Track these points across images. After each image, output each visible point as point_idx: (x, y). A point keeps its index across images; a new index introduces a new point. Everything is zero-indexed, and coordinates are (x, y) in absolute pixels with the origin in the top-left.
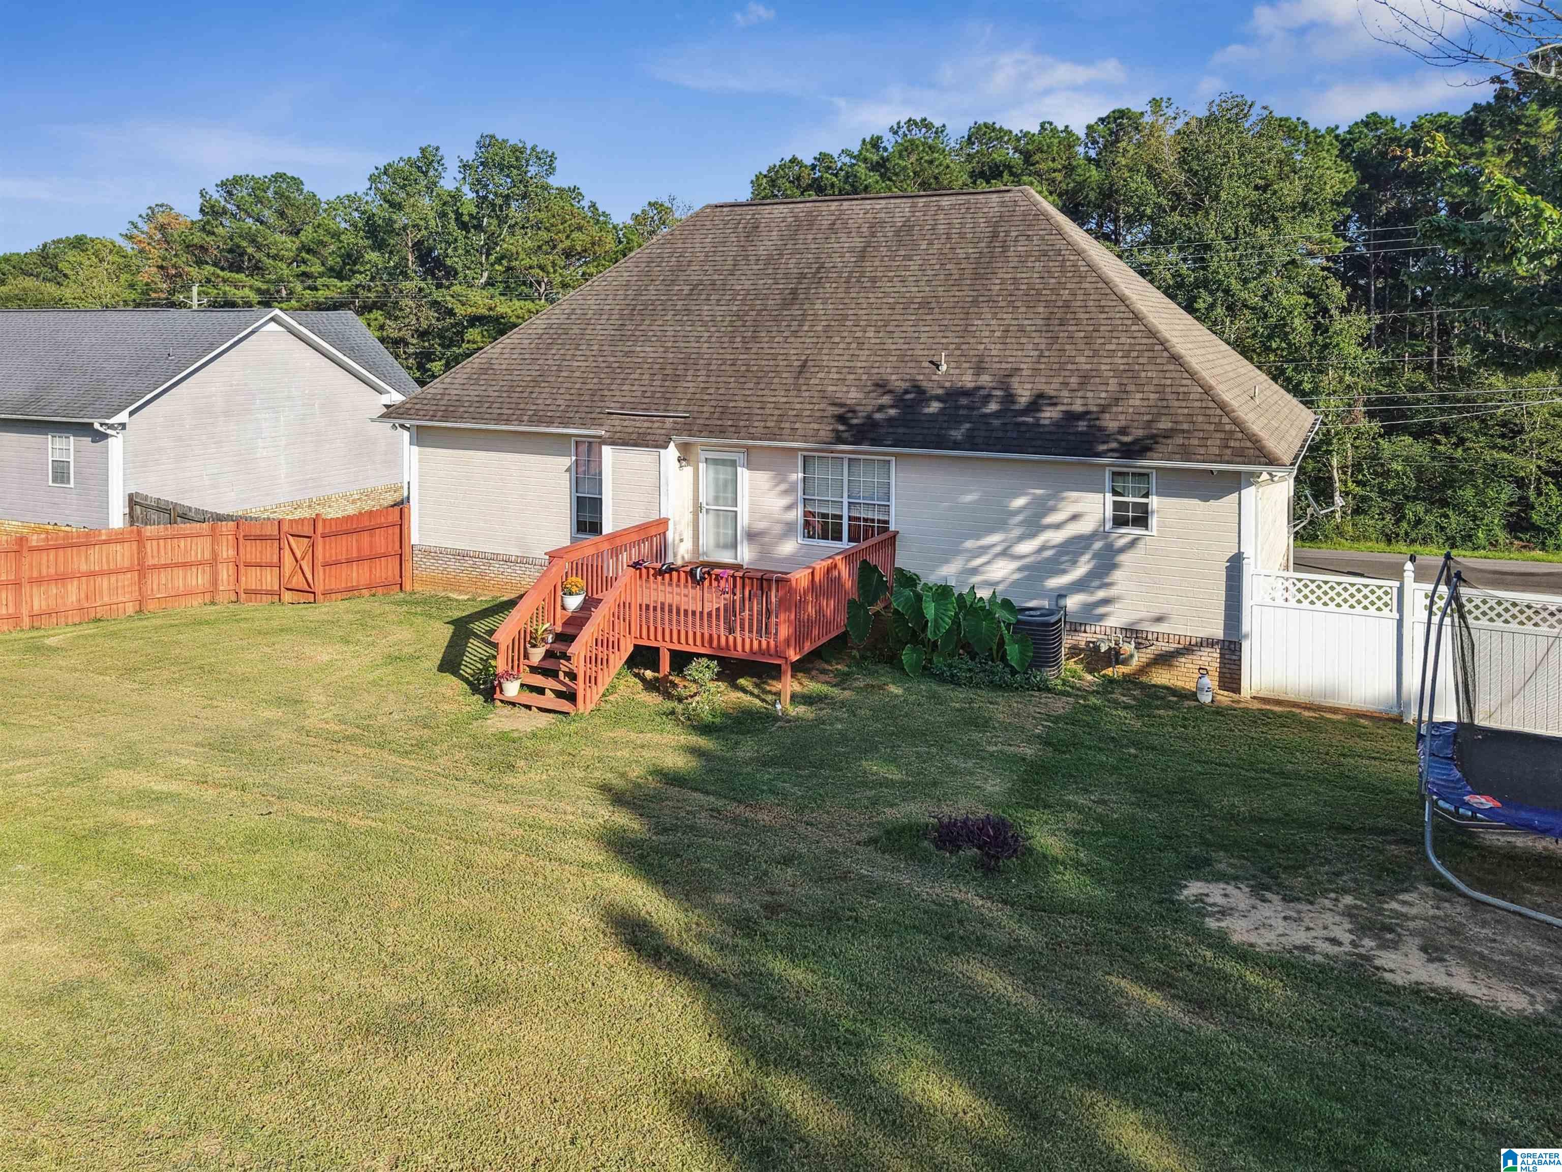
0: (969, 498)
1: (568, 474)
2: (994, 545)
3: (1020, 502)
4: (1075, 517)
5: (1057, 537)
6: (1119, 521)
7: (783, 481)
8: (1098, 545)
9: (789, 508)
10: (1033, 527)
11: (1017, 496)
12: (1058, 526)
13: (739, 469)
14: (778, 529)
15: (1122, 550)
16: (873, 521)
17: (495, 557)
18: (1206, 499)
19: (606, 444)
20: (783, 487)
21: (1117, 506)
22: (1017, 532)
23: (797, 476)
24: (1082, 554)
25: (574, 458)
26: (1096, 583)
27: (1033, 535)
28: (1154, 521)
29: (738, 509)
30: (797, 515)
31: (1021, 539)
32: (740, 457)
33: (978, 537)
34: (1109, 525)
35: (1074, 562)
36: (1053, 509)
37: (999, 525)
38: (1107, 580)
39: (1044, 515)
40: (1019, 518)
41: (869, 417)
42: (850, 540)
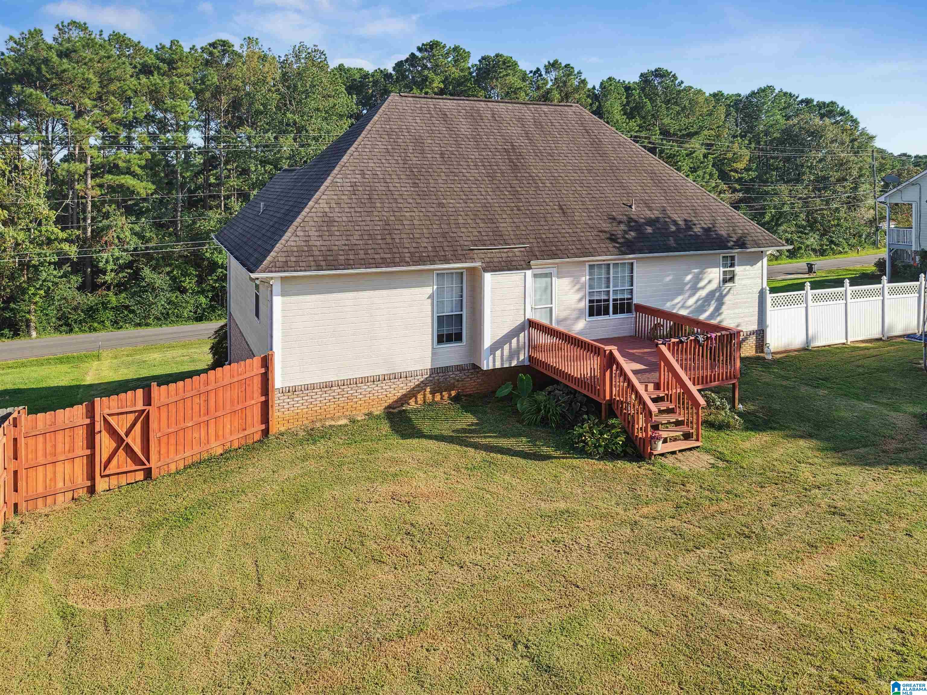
0: (668, 279)
1: (430, 301)
2: (679, 303)
3: (689, 277)
4: (710, 282)
5: (703, 293)
6: (725, 281)
7: (578, 282)
8: (717, 294)
9: (580, 300)
10: (695, 289)
11: (687, 275)
12: (703, 288)
13: (554, 279)
14: (575, 315)
15: (726, 295)
16: (624, 299)
17: (364, 380)
18: (752, 266)
19: (488, 271)
20: (577, 287)
21: (725, 272)
22: (688, 294)
23: (585, 279)
24: (712, 300)
25: (435, 287)
26: (717, 314)
27: (694, 294)
28: (736, 278)
29: (553, 306)
30: (584, 305)
31: (690, 296)
32: (554, 271)
33: (672, 300)
34: (721, 283)
35: (709, 305)
36: (701, 279)
37: (680, 292)
38: (721, 311)
39: (698, 283)
40: (689, 286)
41: (624, 237)
42: (613, 314)
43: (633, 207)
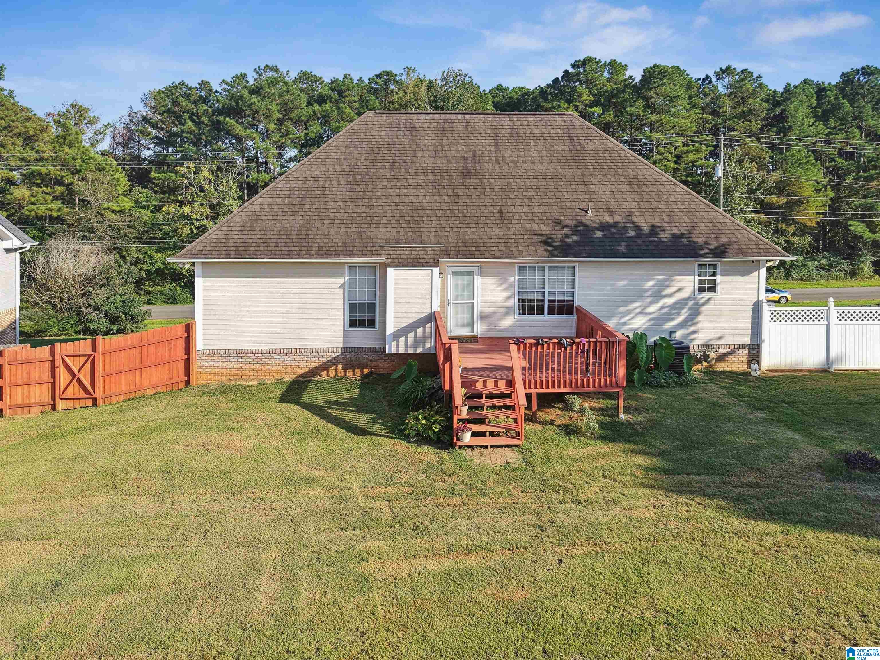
0: (621, 284)
2: (635, 309)
3: (650, 284)
4: (679, 290)
5: (670, 301)
6: (701, 290)
7: (505, 281)
8: (691, 303)
9: (508, 298)
10: (658, 296)
11: (649, 280)
12: (670, 295)
13: (476, 277)
14: (502, 311)
15: (703, 304)
16: (563, 301)
18: (743, 275)
19: (390, 266)
20: (504, 286)
21: (700, 281)
22: (649, 300)
23: (514, 278)
24: (683, 308)
25: (347, 278)
26: (690, 323)
27: (657, 301)
28: (719, 288)
29: (475, 302)
30: (515, 302)
31: (651, 304)
32: (476, 269)
33: (627, 305)
34: (697, 292)
35: (679, 313)
36: (668, 286)
37: (639, 297)
38: (695, 321)
39: (664, 290)
40: (650, 292)
41: (562, 241)
42: (549, 313)
43: (590, 212)
